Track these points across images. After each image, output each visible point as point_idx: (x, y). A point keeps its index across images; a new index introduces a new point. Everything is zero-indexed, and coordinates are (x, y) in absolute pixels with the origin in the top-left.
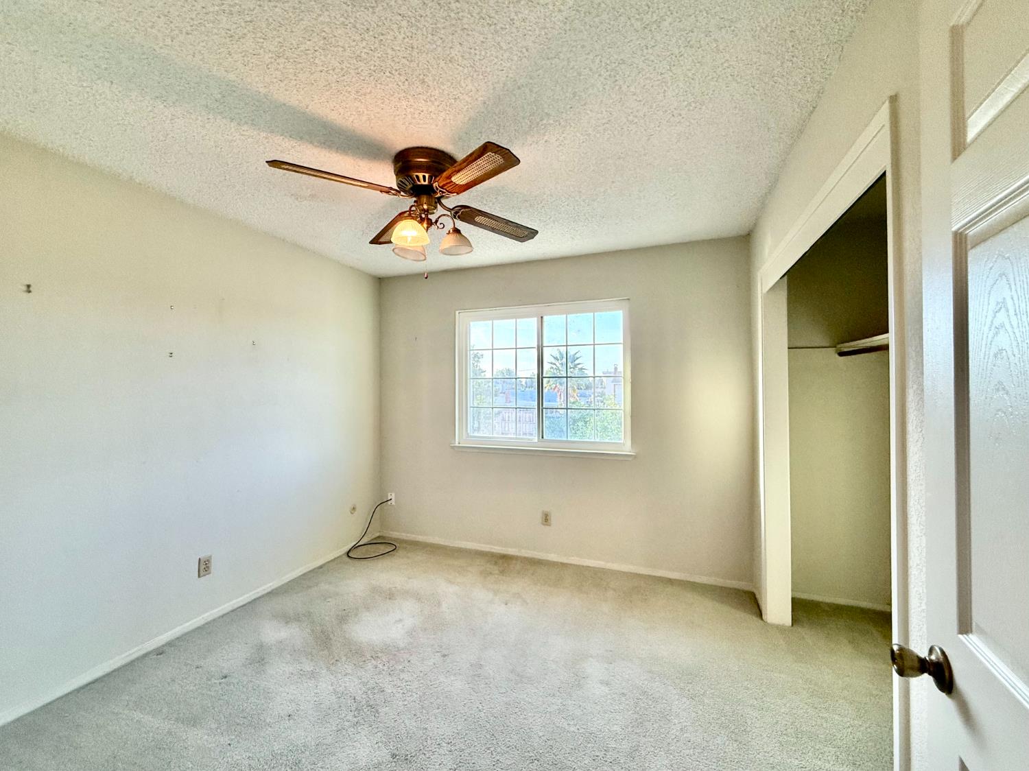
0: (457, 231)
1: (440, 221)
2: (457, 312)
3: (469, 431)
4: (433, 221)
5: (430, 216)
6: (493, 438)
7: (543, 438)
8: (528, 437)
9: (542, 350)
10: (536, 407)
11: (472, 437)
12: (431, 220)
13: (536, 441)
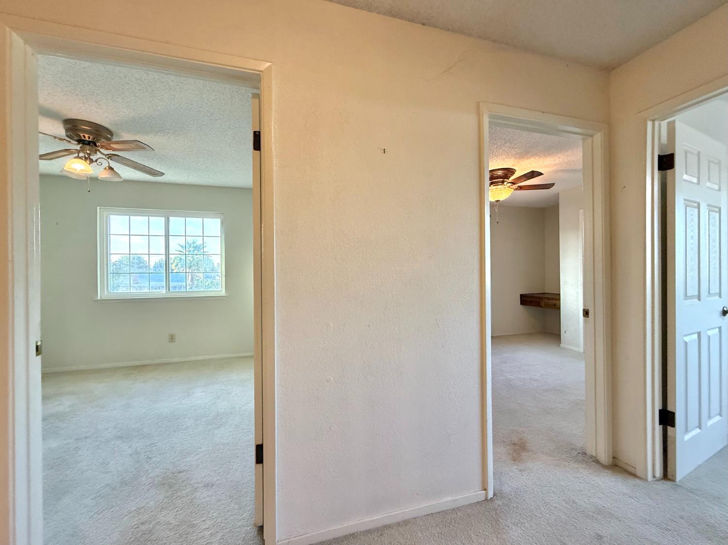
0: (111, 168)
1: (99, 161)
2: (98, 208)
3: (109, 290)
4: (94, 160)
5: (91, 157)
6: (131, 293)
7: (169, 290)
8: (158, 290)
9: (168, 237)
10: (165, 272)
11: (111, 293)
12: (92, 159)
13: (165, 292)
